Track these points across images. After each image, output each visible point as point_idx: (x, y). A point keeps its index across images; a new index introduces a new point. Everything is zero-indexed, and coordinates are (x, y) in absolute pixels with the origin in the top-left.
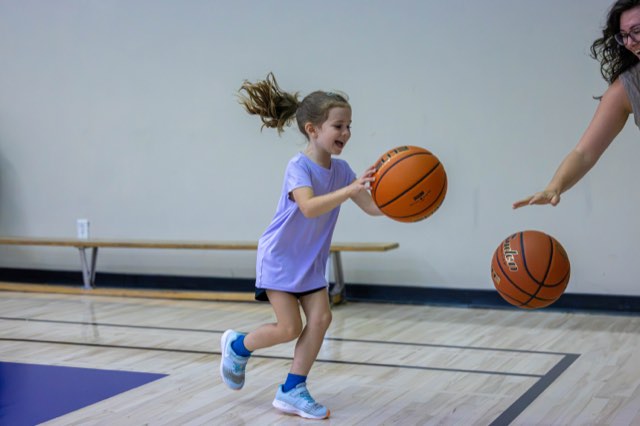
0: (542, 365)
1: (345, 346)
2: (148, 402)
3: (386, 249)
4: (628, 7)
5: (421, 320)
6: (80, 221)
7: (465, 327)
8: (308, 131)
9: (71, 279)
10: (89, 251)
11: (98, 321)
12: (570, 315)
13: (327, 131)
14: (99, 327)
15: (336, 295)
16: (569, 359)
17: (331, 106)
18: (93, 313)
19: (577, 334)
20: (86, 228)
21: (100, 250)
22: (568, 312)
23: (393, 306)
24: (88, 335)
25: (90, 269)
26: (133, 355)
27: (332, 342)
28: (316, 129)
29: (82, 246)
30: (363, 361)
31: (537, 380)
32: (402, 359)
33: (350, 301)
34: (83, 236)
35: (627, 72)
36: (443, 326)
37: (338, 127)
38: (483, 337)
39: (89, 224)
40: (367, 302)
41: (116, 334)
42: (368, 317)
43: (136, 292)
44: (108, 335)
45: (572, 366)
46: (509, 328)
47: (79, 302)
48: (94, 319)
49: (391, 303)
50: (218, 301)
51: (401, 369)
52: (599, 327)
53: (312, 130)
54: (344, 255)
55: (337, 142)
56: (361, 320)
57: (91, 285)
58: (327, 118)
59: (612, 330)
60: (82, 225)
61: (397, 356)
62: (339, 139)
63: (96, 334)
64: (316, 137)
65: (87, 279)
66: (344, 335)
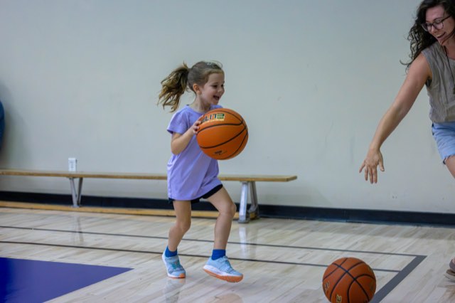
0: (399, 263)
1: (259, 249)
2: (119, 288)
3: (288, 180)
4: (432, 5)
5: (312, 231)
6: (70, 159)
7: (344, 236)
8: (195, 89)
9: (64, 200)
10: (77, 181)
11: (82, 230)
12: (420, 228)
13: (208, 90)
14: (84, 234)
15: (252, 212)
16: (419, 259)
17: (210, 73)
18: (79, 225)
19: (425, 241)
20: (74, 164)
21: (84, 179)
22: (418, 226)
23: (292, 221)
24: (75, 239)
25: (77, 193)
26: (109, 254)
27: (249, 246)
28: (201, 88)
29: (72, 177)
30: (271, 260)
31: (395, 274)
32: (299, 258)
33: (261, 217)
34: (72, 169)
35: (427, 49)
36: (329, 235)
37: (215, 86)
38: (357, 243)
39: (76, 161)
40: (274, 218)
41: (96, 240)
42: (275, 229)
43: (110, 210)
44: (90, 240)
45: (420, 264)
46: (376, 237)
47: (70, 217)
48: (80, 229)
49: (291, 219)
50: (168, 216)
51: (299, 266)
52: (440, 237)
53: (198, 89)
54: (258, 184)
55: (214, 97)
56: (271, 230)
57: (78, 204)
58: (207, 81)
59: (450, 239)
60: (72, 162)
61: (295, 256)
62: (216, 95)
63: (82, 239)
64: (201, 93)
65: (75, 200)
66: (258, 241)
